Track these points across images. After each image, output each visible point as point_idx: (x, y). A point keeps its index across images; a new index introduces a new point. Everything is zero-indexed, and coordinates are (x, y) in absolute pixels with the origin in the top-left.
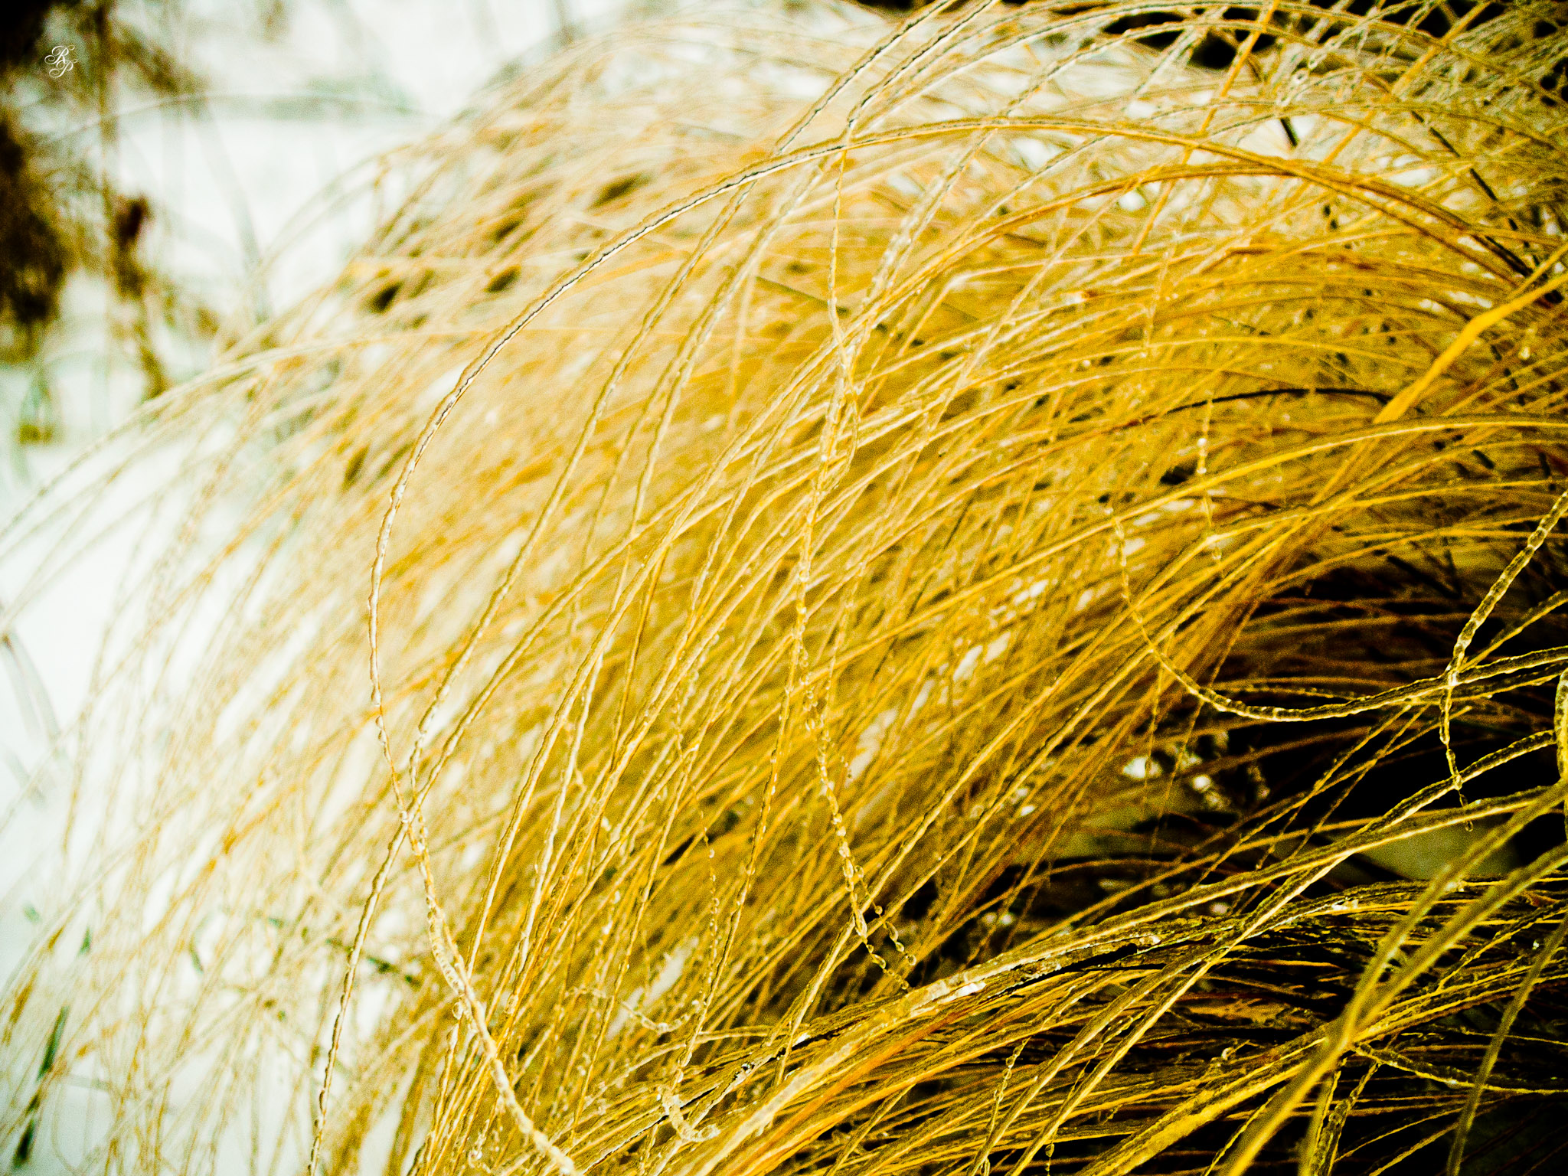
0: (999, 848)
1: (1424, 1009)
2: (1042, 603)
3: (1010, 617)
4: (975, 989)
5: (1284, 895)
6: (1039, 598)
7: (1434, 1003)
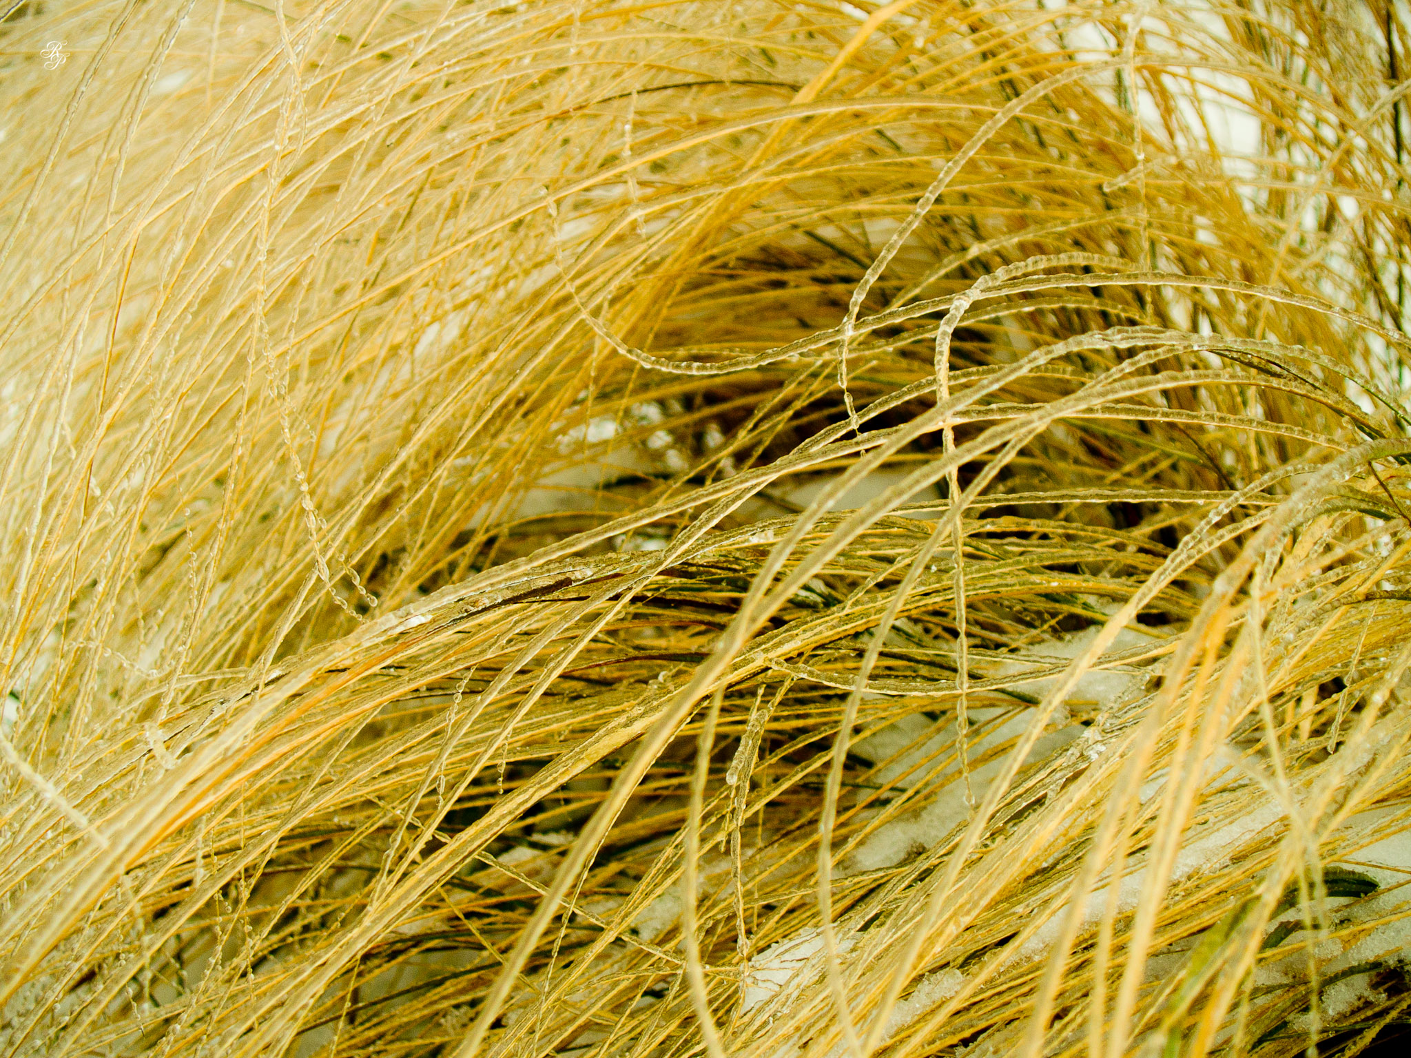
0: (460, 503)
1: (834, 627)
2: (492, 282)
3: (464, 296)
4: (423, 620)
5: (700, 527)
6: (489, 278)
7: (843, 621)
